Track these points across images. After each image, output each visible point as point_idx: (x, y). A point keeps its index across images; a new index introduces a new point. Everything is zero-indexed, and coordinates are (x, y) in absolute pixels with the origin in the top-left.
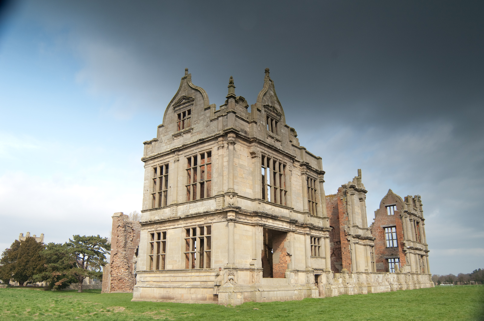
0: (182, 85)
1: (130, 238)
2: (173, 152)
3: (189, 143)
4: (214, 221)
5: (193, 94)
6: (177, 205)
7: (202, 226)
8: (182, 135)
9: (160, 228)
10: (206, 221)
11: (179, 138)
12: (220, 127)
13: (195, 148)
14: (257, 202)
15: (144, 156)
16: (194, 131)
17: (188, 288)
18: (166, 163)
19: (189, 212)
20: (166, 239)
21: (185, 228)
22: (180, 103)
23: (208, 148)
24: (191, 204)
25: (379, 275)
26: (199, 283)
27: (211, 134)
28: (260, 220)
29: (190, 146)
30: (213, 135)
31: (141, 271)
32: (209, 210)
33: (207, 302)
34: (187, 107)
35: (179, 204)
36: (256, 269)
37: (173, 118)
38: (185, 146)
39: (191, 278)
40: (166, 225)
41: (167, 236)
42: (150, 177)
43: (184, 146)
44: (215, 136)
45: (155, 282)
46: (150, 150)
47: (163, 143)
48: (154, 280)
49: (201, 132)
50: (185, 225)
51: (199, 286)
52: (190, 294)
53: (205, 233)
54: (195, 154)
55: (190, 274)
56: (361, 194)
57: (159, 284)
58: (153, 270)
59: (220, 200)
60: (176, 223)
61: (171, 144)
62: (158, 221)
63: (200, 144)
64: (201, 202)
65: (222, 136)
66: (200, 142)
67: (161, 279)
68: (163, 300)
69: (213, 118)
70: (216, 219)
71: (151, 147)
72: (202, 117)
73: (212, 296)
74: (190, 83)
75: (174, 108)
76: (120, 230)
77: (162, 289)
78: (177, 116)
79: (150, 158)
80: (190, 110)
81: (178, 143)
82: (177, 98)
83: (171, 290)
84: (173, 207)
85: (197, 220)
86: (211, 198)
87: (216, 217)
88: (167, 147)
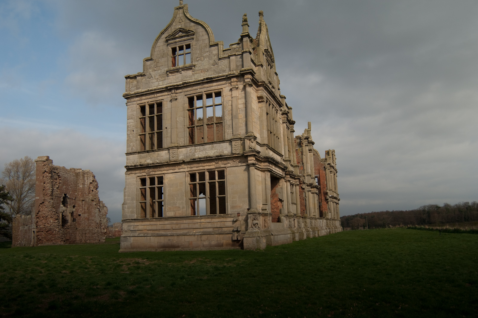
0: (176, 16)
1: (56, 185)
2: (168, 89)
3: (190, 81)
4: (229, 165)
5: (192, 27)
6: (178, 147)
7: (213, 170)
8: (180, 72)
9: (154, 173)
10: (217, 165)
11: (175, 74)
12: (233, 66)
13: (199, 87)
14: (266, 147)
15: (126, 91)
16: (196, 68)
17: (197, 235)
18: (158, 101)
19: (195, 156)
20: (164, 184)
21: (190, 172)
22: (175, 36)
23: (216, 88)
24: (196, 147)
25: (321, 220)
26: (211, 230)
27: (220, 73)
28: (269, 166)
29: (193, 84)
30: (224, 74)
31: (129, 220)
32: (222, 154)
33: (224, 248)
34: (185, 42)
35: (180, 147)
36: (269, 213)
37: (165, 52)
38: (187, 84)
39: (200, 225)
40: (162, 169)
41: (165, 181)
42: (135, 116)
43: (185, 84)
44: (228, 76)
45: (150, 230)
46: (134, 85)
47: (153, 79)
48: (148, 229)
49: (206, 70)
50: (189, 169)
51: (213, 232)
52: (201, 241)
53: (217, 178)
54: (199, 94)
55: (199, 221)
56: (311, 145)
57: (157, 232)
58: (147, 218)
59: (237, 144)
60: (177, 167)
61: (164, 80)
62: (152, 165)
63: (205, 83)
64: (210, 145)
65: (236, 77)
66: (207, 81)
67: (159, 227)
68: (165, 249)
69: (222, 56)
70: (231, 163)
71: (136, 83)
72: (207, 54)
73: (230, 242)
74: (188, 15)
75: (167, 41)
76: (46, 176)
77: (162, 238)
78: (171, 49)
79: (135, 94)
80: (189, 45)
81: (175, 79)
82: (169, 29)
83: (175, 238)
84: (173, 149)
85: (205, 165)
86: (224, 141)
87: (230, 161)
88: (159, 84)
